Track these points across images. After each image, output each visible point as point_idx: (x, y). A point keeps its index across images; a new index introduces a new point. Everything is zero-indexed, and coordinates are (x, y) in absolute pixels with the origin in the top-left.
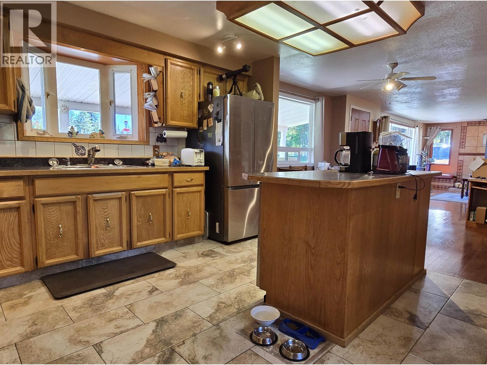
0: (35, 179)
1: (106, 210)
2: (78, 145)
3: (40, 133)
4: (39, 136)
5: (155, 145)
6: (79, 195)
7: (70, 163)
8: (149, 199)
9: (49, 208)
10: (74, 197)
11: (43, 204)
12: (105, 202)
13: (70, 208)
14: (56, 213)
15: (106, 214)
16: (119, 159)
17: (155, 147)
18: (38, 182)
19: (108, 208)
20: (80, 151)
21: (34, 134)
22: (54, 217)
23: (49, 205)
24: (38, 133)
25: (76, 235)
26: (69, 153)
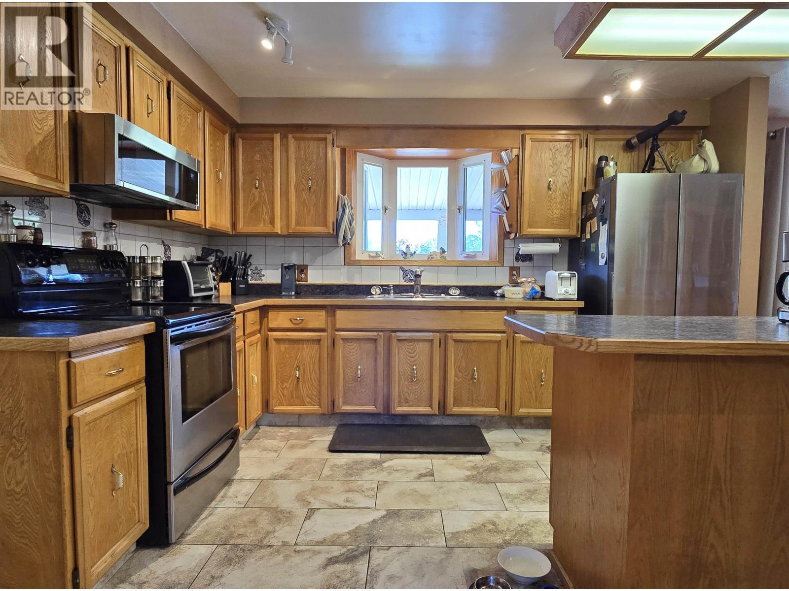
0: (336, 309)
1: (413, 355)
2: (406, 268)
3: (372, 255)
4: (372, 259)
5: (513, 266)
6: (382, 331)
7: (392, 292)
8: (474, 346)
9: (349, 344)
10: (375, 334)
11: (343, 339)
12: (412, 344)
13: (369, 346)
14: (356, 350)
15: (412, 360)
16: (456, 286)
17: (512, 269)
18: (339, 313)
19: (416, 353)
20: (409, 276)
21: (365, 257)
22: (353, 355)
23: (350, 341)
24: (370, 256)
25: (376, 381)
26: (395, 278)
